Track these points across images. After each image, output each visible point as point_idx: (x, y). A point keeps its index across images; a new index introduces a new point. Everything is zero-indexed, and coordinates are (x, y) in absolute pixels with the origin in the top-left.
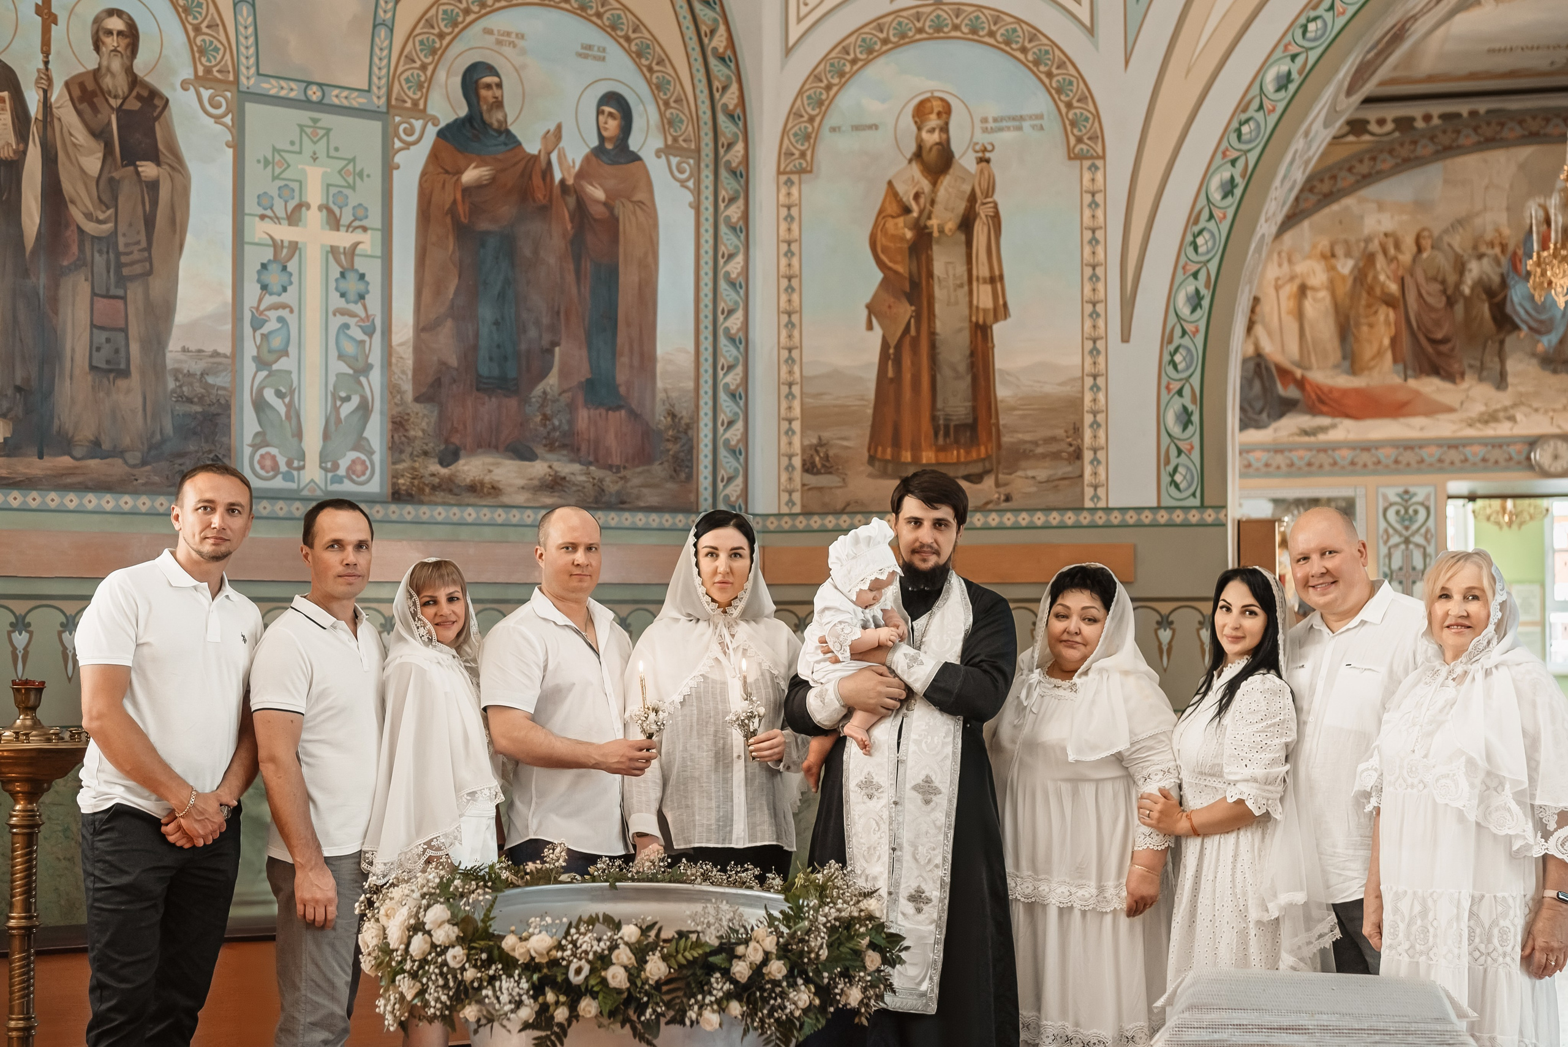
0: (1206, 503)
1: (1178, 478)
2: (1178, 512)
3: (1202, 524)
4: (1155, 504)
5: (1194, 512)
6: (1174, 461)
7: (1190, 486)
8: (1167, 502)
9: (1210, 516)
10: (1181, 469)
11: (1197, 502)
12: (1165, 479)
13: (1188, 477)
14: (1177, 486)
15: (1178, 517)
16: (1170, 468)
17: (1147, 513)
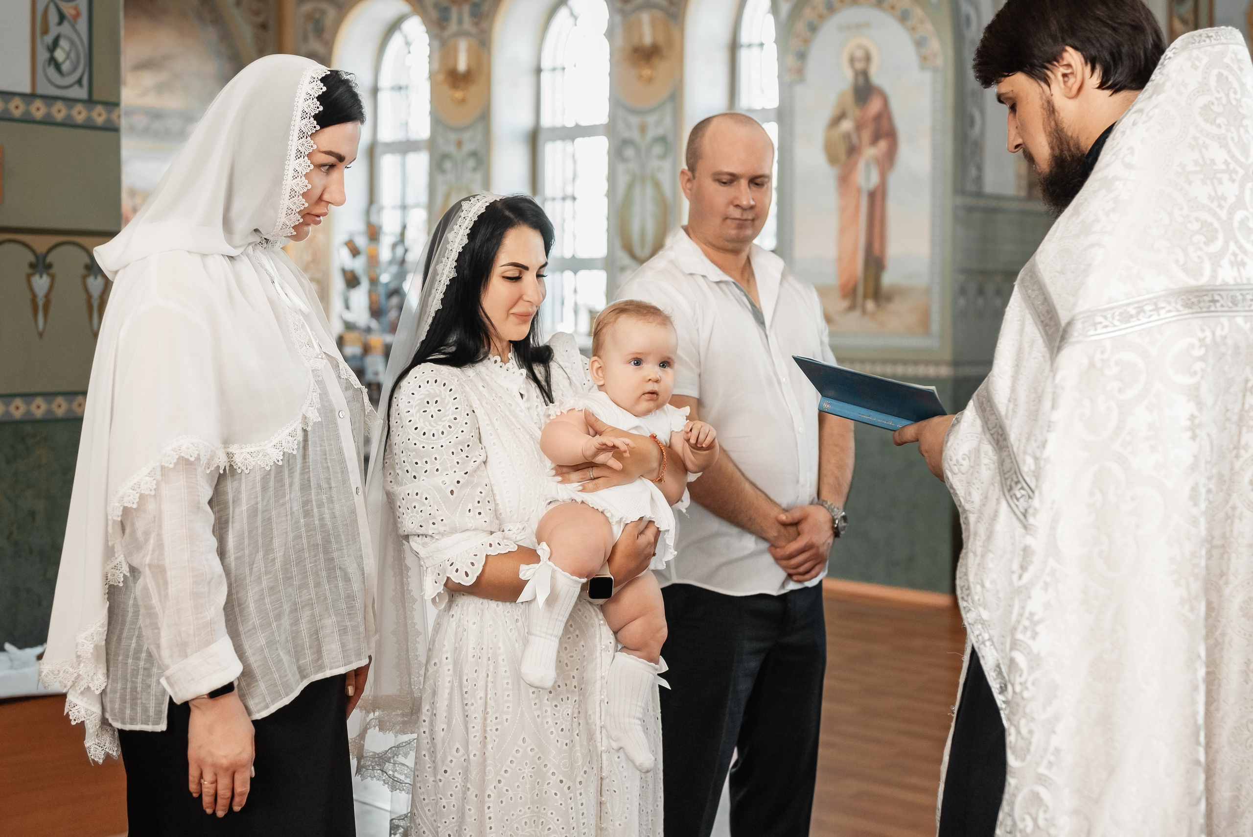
0: (96, 97)
1: (59, 55)
2: (59, 105)
3: (89, 126)
4: (27, 89)
5: (79, 107)
6: (54, 30)
7: (75, 69)
8: (44, 88)
9: (99, 116)
10: (63, 43)
11: (82, 93)
12: (43, 55)
13: (73, 55)
14: (58, 67)
15: (59, 112)
16: (49, 39)
17: (17, 101)
